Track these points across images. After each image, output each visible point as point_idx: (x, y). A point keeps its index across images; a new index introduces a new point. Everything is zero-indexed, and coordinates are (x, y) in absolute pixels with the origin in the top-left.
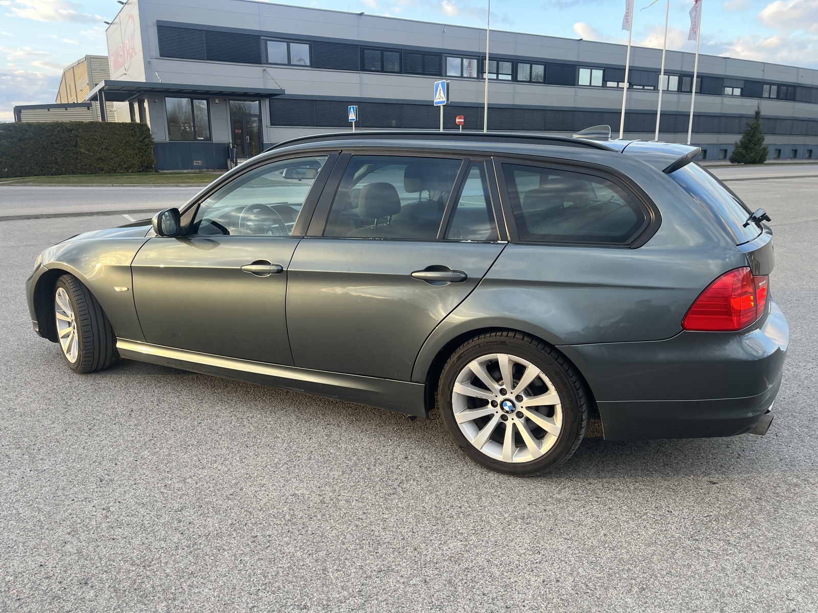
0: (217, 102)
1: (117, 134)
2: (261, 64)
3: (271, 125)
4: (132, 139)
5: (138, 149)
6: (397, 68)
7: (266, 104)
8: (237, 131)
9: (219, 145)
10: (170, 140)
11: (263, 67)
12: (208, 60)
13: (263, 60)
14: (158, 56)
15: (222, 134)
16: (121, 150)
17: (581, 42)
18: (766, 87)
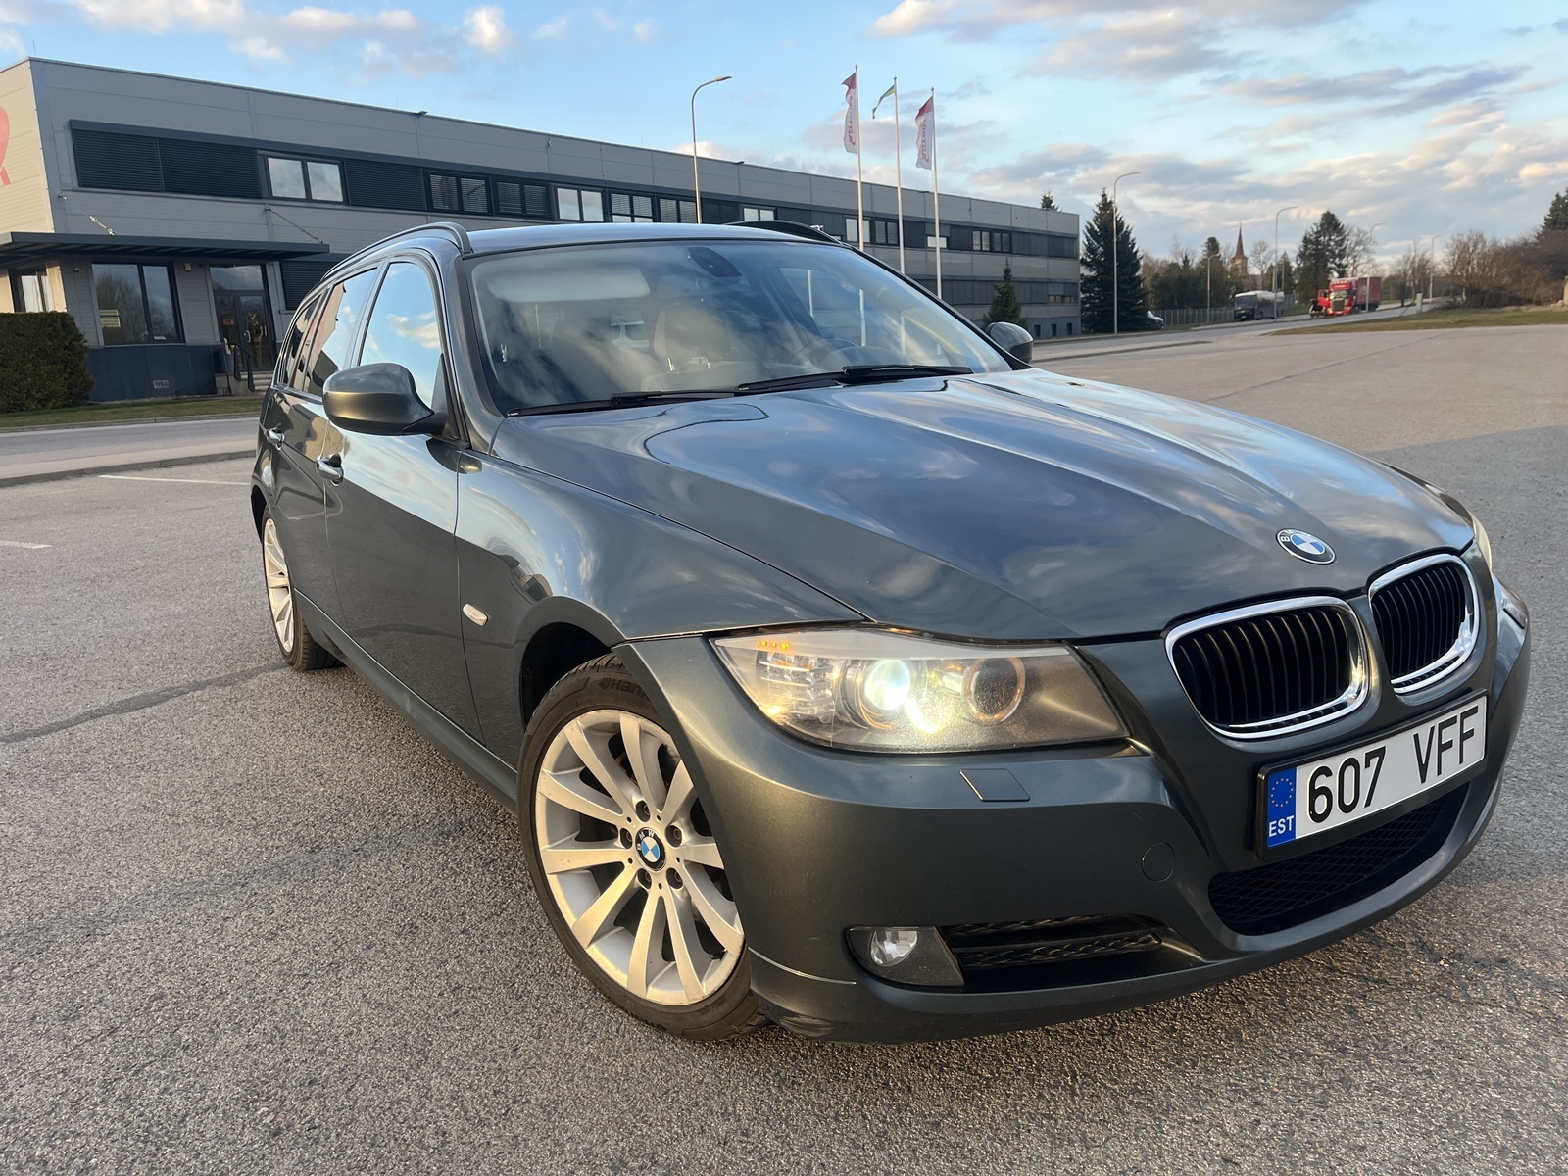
0: (188, 268)
1: (22, 335)
2: (260, 198)
3: (287, 309)
4: (50, 343)
5: (62, 361)
6: (482, 207)
7: (274, 271)
8: (226, 322)
9: (196, 350)
10: (105, 344)
11: (264, 204)
12: (167, 191)
13: (265, 193)
14: (77, 187)
15: (202, 329)
16: (30, 365)
17: (740, 166)
18: (976, 234)
